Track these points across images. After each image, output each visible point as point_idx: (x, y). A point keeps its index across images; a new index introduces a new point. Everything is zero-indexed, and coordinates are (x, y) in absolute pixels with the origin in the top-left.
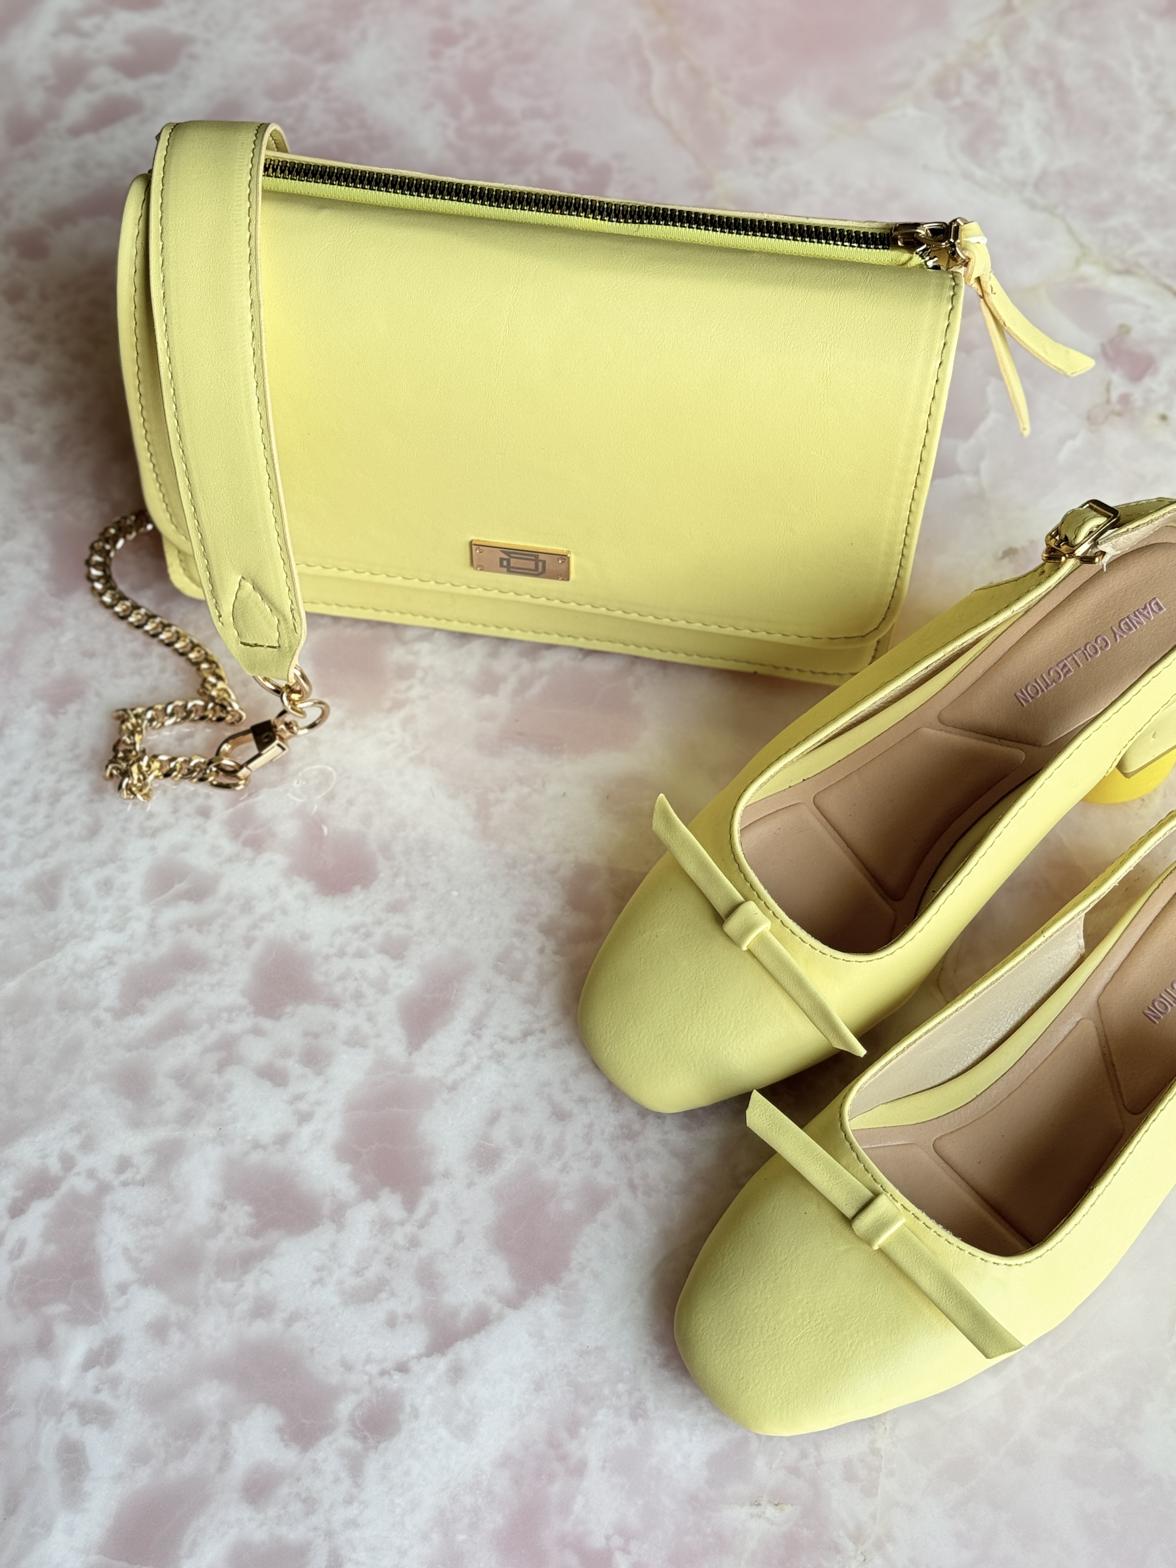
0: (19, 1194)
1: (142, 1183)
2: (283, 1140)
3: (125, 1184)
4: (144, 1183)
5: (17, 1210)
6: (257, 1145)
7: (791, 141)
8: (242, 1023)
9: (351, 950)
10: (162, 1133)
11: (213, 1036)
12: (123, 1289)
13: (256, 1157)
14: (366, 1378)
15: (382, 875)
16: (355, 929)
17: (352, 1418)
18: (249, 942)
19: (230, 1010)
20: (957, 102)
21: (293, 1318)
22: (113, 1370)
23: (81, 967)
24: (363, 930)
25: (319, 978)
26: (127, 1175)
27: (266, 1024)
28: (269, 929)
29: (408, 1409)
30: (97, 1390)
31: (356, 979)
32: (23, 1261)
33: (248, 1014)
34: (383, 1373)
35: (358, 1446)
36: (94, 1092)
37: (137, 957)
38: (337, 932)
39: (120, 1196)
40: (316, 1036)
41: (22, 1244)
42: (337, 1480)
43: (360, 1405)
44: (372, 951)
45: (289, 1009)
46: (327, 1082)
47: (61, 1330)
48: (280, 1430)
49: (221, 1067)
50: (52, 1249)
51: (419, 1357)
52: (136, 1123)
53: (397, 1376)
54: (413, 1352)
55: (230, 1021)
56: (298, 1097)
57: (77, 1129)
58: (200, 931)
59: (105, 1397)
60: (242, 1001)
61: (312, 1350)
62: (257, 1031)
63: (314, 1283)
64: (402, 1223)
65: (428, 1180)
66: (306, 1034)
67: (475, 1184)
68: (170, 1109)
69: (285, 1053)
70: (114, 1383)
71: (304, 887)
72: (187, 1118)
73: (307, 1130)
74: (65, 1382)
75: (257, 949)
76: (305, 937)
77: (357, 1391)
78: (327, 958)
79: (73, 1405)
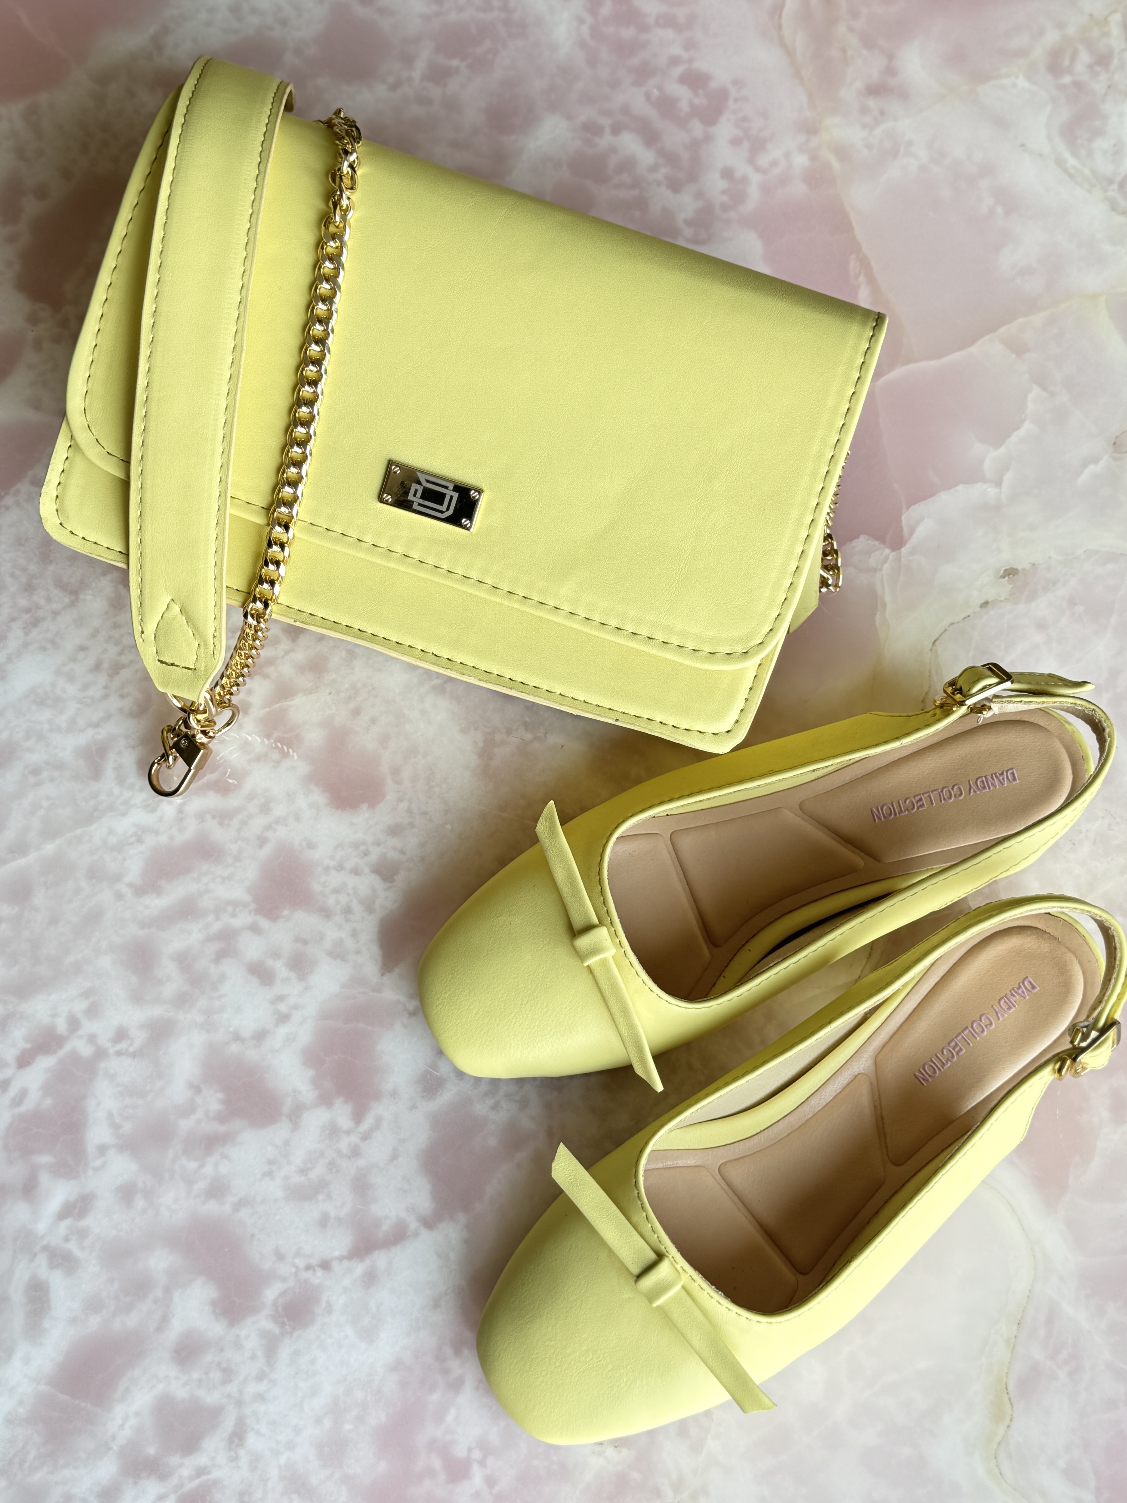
0: (28, 1046)
1: (134, 1055)
2: (260, 1036)
3: (119, 1054)
4: (135, 1056)
5: (24, 1061)
6: (237, 1037)
7: (903, 94)
8: (243, 919)
9: (348, 865)
10: (157, 1012)
11: (217, 927)
12: (102, 1150)
13: (234, 1048)
14: (293, 1270)
15: (388, 798)
16: (356, 845)
17: (275, 1304)
18: (262, 841)
19: (235, 904)
20: (1067, 79)
21: (242, 1203)
22: (83, 1223)
23: (113, 840)
24: (363, 848)
25: (316, 887)
26: (122, 1046)
27: (264, 923)
28: (281, 833)
29: (323, 1304)
30: (67, 1240)
31: (348, 895)
32: (23, 1108)
33: (250, 912)
34: (309, 1267)
35: (277, 1330)
36: (106, 962)
37: (163, 839)
38: (340, 846)
39: (113, 1064)
40: (305, 942)
41: (23, 1094)
42: (253, 1357)
43: (283, 1293)
44: (367, 870)
45: (286, 913)
46: (306, 989)
47: (44, 1178)
48: (214, 1303)
49: (220, 956)
50: (48, 1102)
51: (341, 1258)
52: (137, 998)
53: (320, 1273)
54: (337, 1253)
55: (234, 915)
56: (280, 998)
57: (86, 994)
58: (221, 824)
59: (72, 1246)
60: (247, 898)
61: (253, 1236)
62: (255, 929)
63: (264, 1175)
64: (348, 1133)
65: (377, 1096)
66: (297, 940)
67: (416, 1108)
68: (169, 990)
69: (276, 954)
70: (82, 1234)
71: (319, 797)
72: (182, 1000)
73: (282, 1032)
74: (41, 1227)
75: (268, 849)
76: (311, 846)
77: (284, 1280)
78: (327, 869)
79: (45, 1248)
